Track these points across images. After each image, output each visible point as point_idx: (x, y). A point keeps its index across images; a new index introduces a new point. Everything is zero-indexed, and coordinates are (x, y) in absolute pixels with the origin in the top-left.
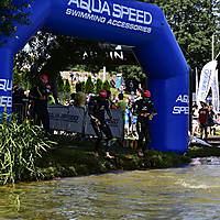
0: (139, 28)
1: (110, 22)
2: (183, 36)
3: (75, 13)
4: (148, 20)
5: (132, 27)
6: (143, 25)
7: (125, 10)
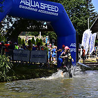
0: (53, 14)
1: (39, 11)
2: (75, 19)
3: (23, 7)
4: (56, 10)
5: (49, 13)
6: (54, 12)
7: (46, 6)
